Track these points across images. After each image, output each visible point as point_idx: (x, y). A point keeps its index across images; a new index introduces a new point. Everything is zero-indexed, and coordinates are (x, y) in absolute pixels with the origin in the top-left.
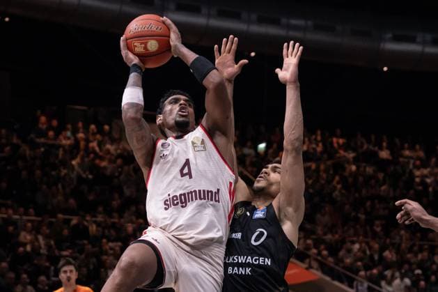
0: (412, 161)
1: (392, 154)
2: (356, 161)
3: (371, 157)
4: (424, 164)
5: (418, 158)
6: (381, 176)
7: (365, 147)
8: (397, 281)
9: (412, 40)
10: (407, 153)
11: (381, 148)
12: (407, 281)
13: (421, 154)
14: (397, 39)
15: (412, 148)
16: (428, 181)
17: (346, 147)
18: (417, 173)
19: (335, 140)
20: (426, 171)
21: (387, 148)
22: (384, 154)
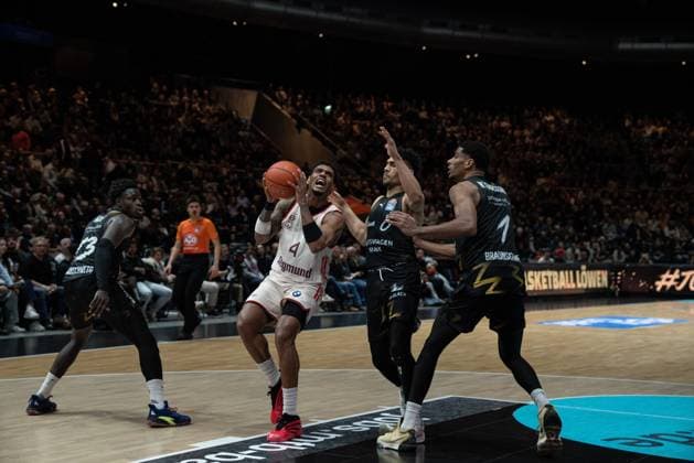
0: (444, 121)
1: (428, 115)
2: (401, 120)
3: (413, 117)
4: (454, 122)
5: (450, 118)
6: (420, 131)
7: (409, 109)
8: (432, 214)
9: (444, 26)
10: (441, 114)
11: (421, 110)
12: (440, 213)
13: (452, 115)
14: (433, 25)
15: (444, 110)
16: (457, 135)
17: (393, 109)
18: (449, 130)
19: (385, 103)
20: (455, 128)
21: (426, 110)
22: (423, 115)
